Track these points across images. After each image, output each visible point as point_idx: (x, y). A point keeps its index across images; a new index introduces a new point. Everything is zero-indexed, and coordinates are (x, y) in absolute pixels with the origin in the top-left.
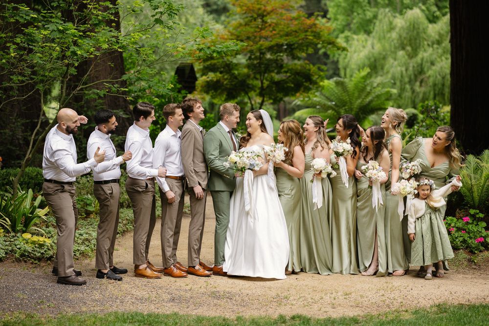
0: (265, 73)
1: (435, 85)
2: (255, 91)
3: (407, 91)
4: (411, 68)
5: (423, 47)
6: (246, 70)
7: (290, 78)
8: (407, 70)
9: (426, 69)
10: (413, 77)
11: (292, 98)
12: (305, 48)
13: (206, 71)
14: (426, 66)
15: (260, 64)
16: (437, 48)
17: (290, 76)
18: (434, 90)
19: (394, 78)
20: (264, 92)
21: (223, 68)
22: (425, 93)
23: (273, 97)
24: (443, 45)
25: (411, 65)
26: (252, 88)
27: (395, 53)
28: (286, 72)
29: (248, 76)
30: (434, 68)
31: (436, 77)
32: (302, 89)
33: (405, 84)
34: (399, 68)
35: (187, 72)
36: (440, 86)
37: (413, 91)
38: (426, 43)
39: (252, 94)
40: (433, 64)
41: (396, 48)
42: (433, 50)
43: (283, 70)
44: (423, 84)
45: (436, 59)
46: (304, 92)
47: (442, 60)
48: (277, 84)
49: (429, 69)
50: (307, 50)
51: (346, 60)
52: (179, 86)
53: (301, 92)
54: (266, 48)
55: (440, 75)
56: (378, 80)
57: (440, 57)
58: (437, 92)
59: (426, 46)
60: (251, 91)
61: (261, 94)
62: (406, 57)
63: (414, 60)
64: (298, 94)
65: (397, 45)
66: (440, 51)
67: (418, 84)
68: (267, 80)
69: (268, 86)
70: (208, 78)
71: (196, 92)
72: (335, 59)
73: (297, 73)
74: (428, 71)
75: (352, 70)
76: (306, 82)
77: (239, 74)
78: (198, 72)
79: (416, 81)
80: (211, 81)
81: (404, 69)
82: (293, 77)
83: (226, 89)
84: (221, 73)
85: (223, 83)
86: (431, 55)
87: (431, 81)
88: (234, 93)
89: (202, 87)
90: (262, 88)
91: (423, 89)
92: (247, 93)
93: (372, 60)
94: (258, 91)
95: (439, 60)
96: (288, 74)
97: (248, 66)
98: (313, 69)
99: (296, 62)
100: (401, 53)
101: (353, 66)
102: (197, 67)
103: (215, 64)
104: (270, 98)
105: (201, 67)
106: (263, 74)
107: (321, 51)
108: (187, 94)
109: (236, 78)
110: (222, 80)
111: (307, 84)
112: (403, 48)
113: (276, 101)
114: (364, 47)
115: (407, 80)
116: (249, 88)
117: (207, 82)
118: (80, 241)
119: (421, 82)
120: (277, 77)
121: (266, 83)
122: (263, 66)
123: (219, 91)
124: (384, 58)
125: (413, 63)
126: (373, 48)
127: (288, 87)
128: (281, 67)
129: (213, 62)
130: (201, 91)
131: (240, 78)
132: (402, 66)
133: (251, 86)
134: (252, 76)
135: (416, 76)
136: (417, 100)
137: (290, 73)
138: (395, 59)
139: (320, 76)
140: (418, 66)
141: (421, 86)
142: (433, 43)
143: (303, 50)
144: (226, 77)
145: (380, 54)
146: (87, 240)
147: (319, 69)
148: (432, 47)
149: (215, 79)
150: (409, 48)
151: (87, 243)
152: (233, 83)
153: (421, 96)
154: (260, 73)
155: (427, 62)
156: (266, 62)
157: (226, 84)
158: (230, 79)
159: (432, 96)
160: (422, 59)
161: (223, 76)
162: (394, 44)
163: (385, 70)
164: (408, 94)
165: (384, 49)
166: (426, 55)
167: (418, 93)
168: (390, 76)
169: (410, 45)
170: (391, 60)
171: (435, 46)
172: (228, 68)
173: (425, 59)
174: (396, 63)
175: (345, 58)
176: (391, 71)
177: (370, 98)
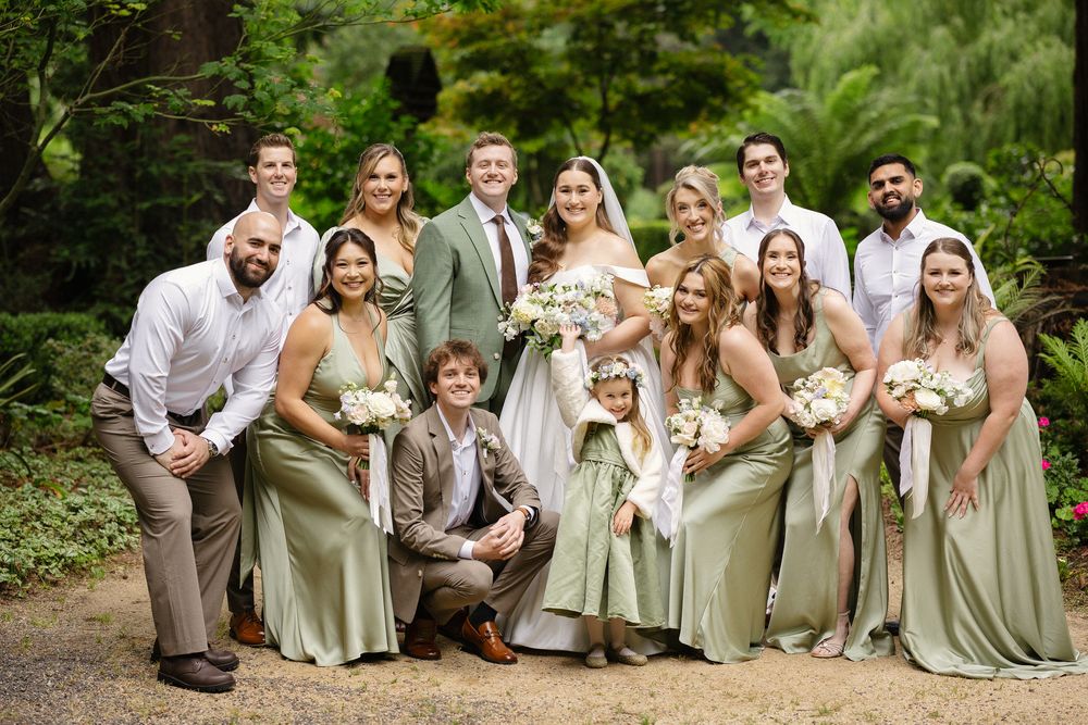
0: (612, 72)
1: (1019, 107)
2: (587, 118)
3: (953, 122)
4: (963, 69)
5: (992, 17)
6: (565, 68)
7: (675, 87)
8: (953, 71)
9: (997, 71)
10: (967, 89)
11: (681, 136)
12: (711, 13)
13: (467, 67)
14: (999, 61)
15: (599, 51)
16: (1026, 21)
17: (673, 82)
18: (1018, 119)
19: (922, 91)
20: (609, 120)
21: (510, 60)
22: (994, 127)
23: (632, 134)
24: (1040, 13)
25: (963, 60)
26: (582, 112)
27: (925, 32)
28: (664, 72)
29: (570, 80)
30: (1017, 67)
31: (1023, 89)
32: (704, 113)
33: (950, 104)
34: (935, 69)
35: (417, 68)
36: (1031, 110)
37: (968, 121)
38: (998, 8)
39: (580, 125)
40: (1014, 57)
41: (926, 19)
42: (1017, 25)
43: (656, 67)
44: (992, 106)
45: (1022, 46)
46: (708, 120)
47: (1036, 50)
48: (643, 100)
49: (1006, 68)
50: (717, 17)
51: (810, 50)
52: (395, 104)
53: (701, 120)
54: (612, 12)
55: (1031, 83)
56: (887, 95)
57: (1032, 42)
58: (1023, 124)
59: (999, 18)
60: (577, 117)
61: (604, 127)
62: (953, 42)
63: (970, 49)
64: (693, 127)
65: (930, 13)
66: (1032, 27)
67: (979, 104)
68: (618, 92)
69: (620, 106)
70: (471, 84)
71: (439, 120)
72: (783, 46)
73: (693, 74)
74: (1003, 73)
75: (823, 72)
76: (714, 95)
77: (549, 76)
78: (447, 70)
79: (974, 96)
80: (480, 91)
81: (946, 70)
82: (681, 82)
83: (516, 113)
84: (504, 72)
85: (508, 97)
86: (1011, 36)
87: (1010, 99)
88: (536, 122)
89: (457, 107)
90: (604, 111)
91: (991, 118)
92: (567, 123)
93: (872, 48)
94: (595, 118)
95: (1029, 48)
96: (671, 77)
97: (571, 56)
98: (733, 63)
99: (689, 46)
100: (939, 33)
101: (826, 62)
102: (443, 57)
103: (488, 52)
104: (625, 137)
105: (456, 58)
106: (606, 76)
107: (750, 31)
108: (415, 124)
109: (540, 84)
110: (506, 91)
111: (717, 102)
112: (945, 21)
113: (641, 144)
114: (851, 18)
115: (953, 95)
116: (572, 110)
117: (470, 95)
118: (68, 530)
119: (987, 100)
120: (641, 85)
121: (615, 99)
122: (607, 56)
123: (499, 118)
124: (900, 44)
125: (967, 57)
126: (873, 19)
127: (669, 108)
128: (651, 57)
129: (484, 45)
130: (454, 118)
131: (550, 86)
132: (942, 62)
133: (577, 106)
134: (581, 79)
135: (974, 87)
136: (978, 144)
137: (676, 73)
138: (925, 47)
139: (749, 82)
140: (979, 64)
141: (986, 109)
142: (1015, 9)
143: (707, 17)
144: (516, 82)
145: (889, 34)
146: (91, 524)
147: (747, 64)
148: (1015, 18)
149: (488, 90)
150: (958, 21)
151: (89, 533)
152: (534, 98)
153: (985, 133)
154: (599, 72)
155: (1001, 52)
156: (614, 46)
157: (518, 101)
158: (526, 88)
159: (1011, 132)
160: (990, 47)
161: (510, 81)
162: (924, 11)
163: (902, 72)
164: (956, 128)
165: (900, 25)
166: (998, 36)
167: (978, 128)
168: (912, 86)
169: (962, 13)
170: (914, 49)
171: (1021, 16)
172: (520, 61)
173: (996, 48)
174: (927, 56)
175: (805, 45)
176: (917, 74)
177: (870, 137)
